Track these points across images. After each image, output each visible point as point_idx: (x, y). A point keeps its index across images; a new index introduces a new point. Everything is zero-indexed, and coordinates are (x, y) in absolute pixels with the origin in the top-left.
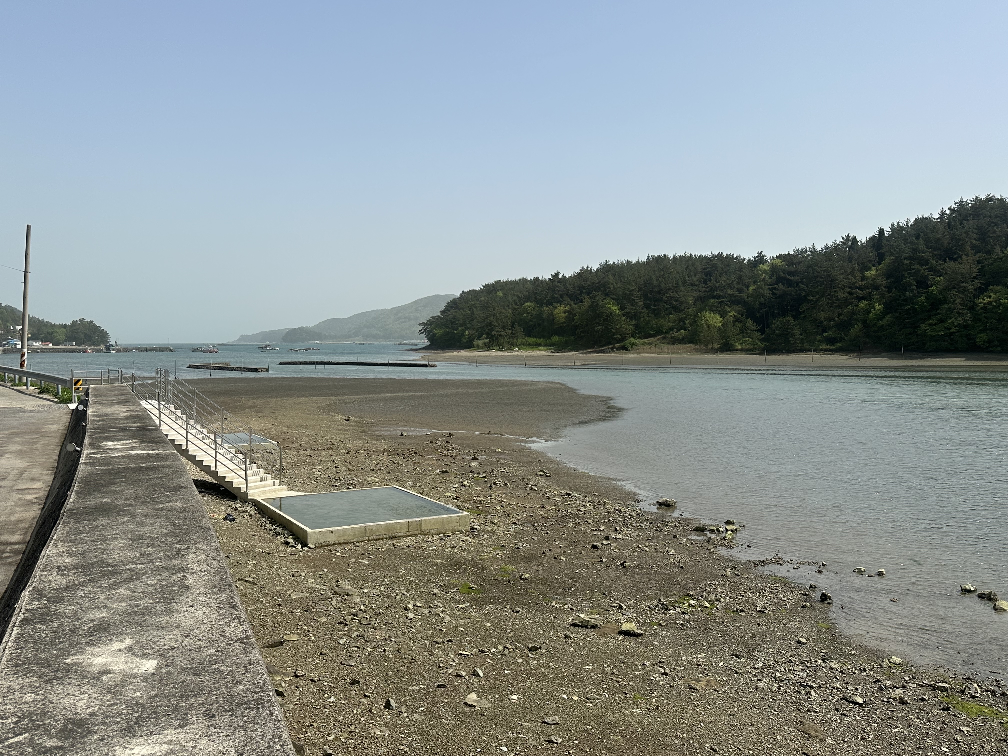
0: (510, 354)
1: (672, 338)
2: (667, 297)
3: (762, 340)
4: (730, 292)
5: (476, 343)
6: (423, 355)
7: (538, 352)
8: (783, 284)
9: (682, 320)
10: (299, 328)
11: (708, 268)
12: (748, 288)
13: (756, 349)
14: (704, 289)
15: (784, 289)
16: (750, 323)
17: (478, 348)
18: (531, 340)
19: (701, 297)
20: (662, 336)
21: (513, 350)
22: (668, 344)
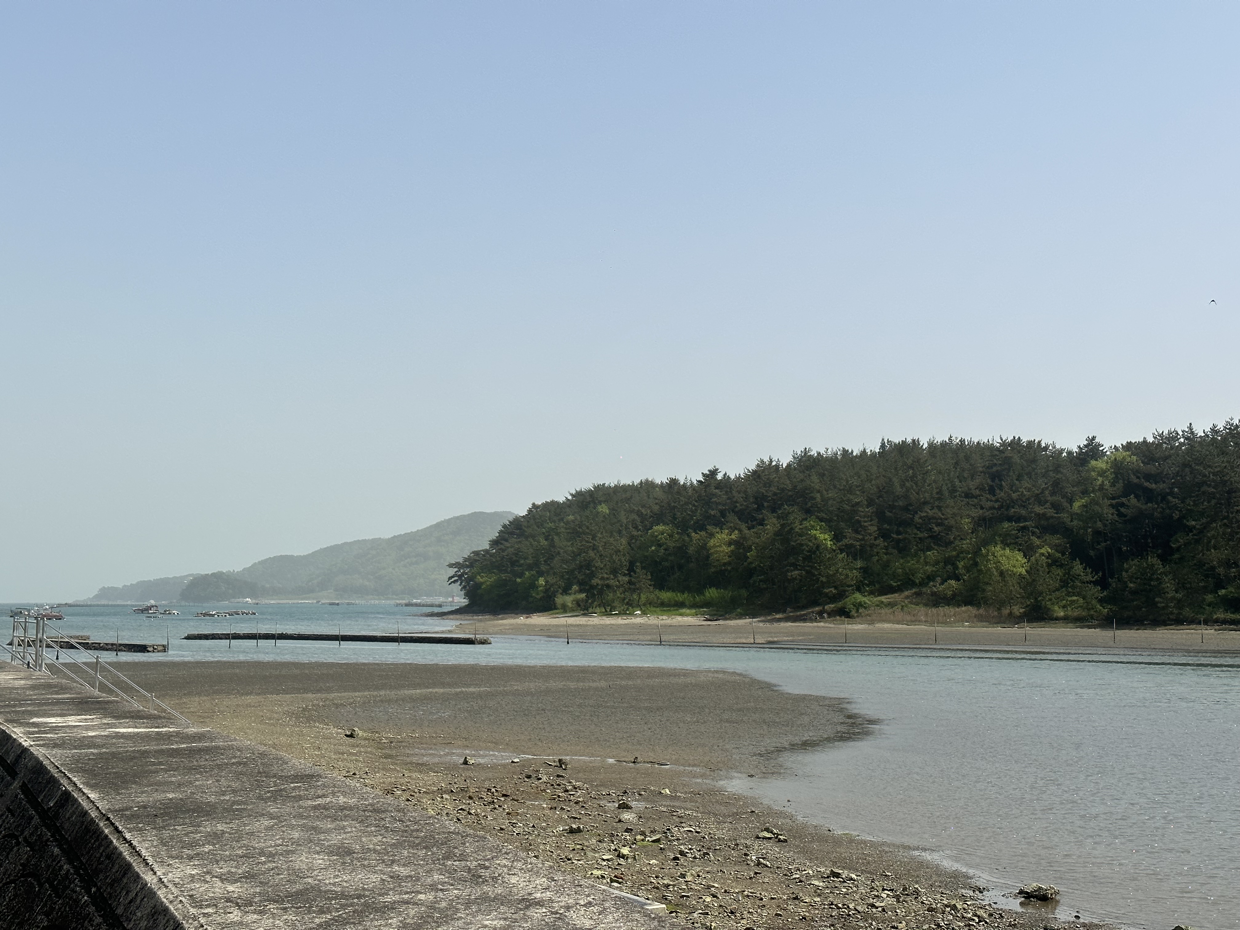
0: (626, 622)
1: (933, 594)
2: (921, 518)
3: (1101, 601)
4: (1039, 509)
5: (560, 600)
6: (458, 623)
7: (679, 618)
8: (1137, 496)
9: (948, 561)
10: (213, 574)
11: (996, 465)
12: (1071, 501)
13: (1092, 618)
14: (989, 504)
15: (1138, 505)
16: (1078, 568)
17: (565, 609)
18: (666, 595)
19: (984, 519)
20: (914, 590)
21: (632, 614)
22: (926, 605)
